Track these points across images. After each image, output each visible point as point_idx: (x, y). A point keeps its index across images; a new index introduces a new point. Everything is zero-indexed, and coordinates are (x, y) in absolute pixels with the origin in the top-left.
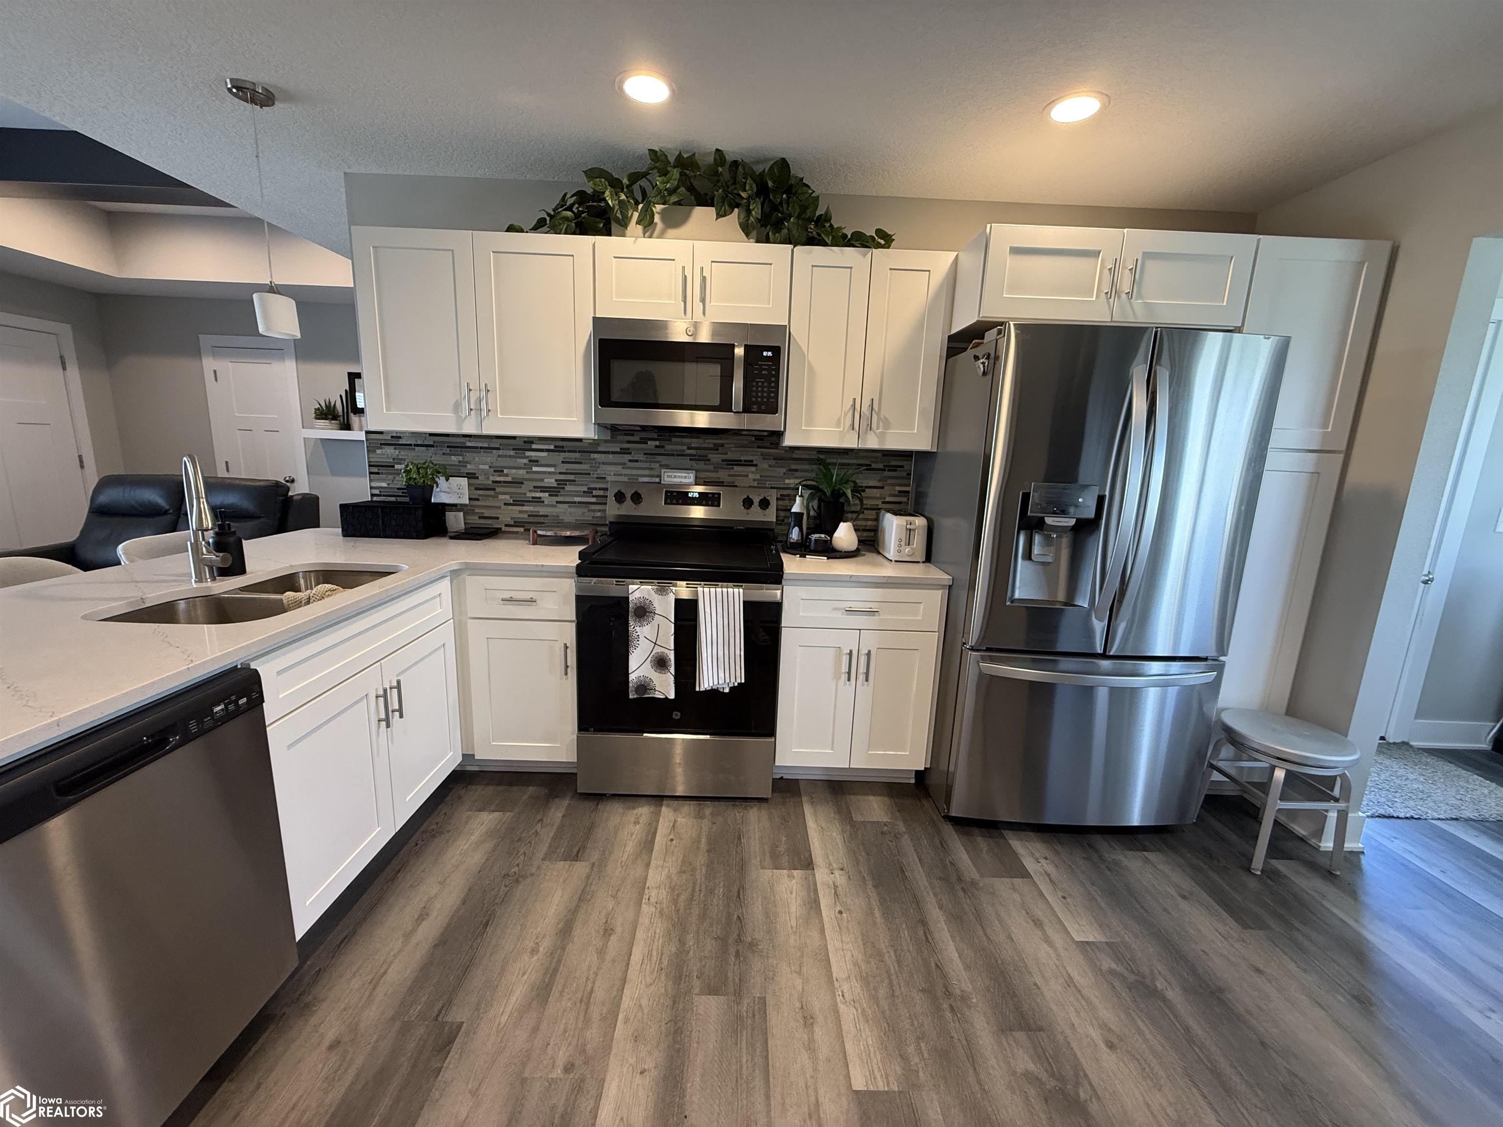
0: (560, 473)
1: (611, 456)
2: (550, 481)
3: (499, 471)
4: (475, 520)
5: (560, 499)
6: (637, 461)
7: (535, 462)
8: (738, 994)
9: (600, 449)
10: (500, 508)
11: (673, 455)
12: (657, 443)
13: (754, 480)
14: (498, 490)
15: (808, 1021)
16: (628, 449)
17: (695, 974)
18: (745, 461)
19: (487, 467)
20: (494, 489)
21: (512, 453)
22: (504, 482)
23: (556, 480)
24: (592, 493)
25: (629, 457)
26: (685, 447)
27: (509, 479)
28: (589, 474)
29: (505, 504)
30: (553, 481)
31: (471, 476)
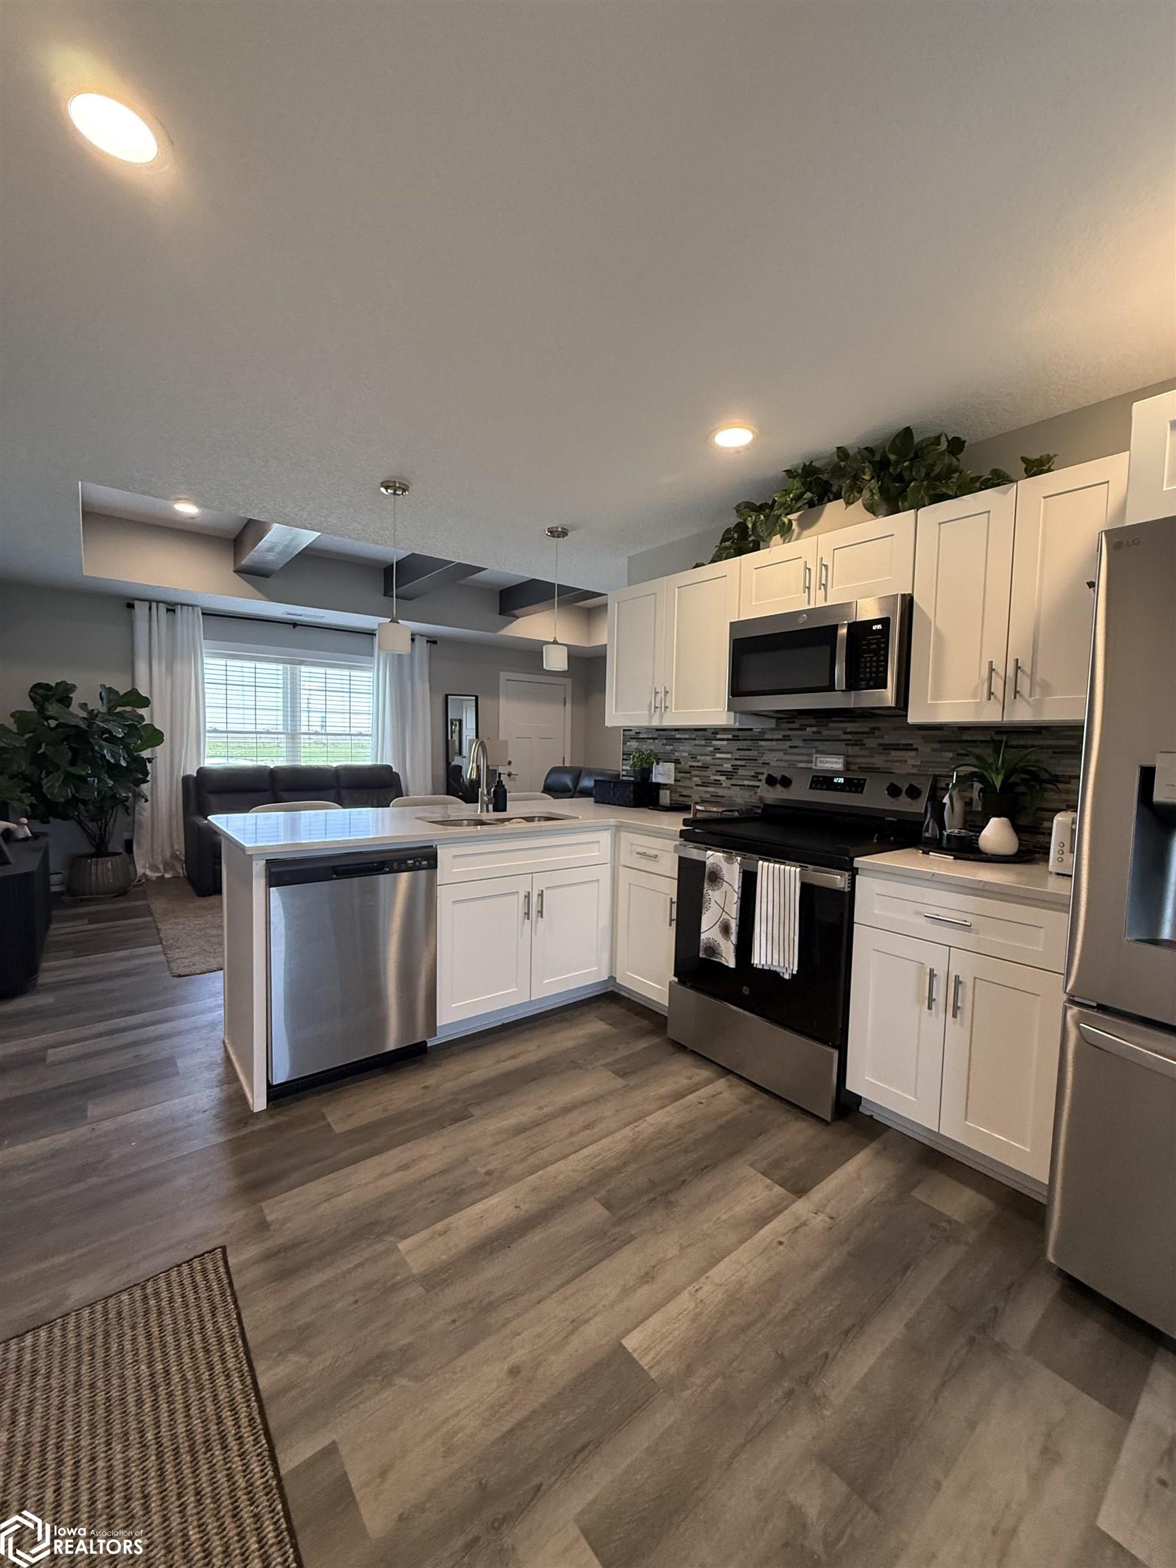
0: (736, 759)
1: (775, 743)
2: (727, 766)
3: (694, 758)
4: (676, 797)
5: (734, 782)
6: (796, 747)
7: (717, 749)
8: (621, 1221)
9: (766, 737)
10: (692, 788)
11: (829, 740)
12: (815, 729)
13: (914, 766)
14: (694, 773)
15: (648, 1277)
16: (789, 736)
17: (609, 1187)
18: (904, 745)
19: (686, 754)
20: (690, 773)
21: (703, 742)
22: (697, 767)
23: (732, 766)
24: (758, 777)
25: (789, 743)
26: (841, 732)
27: (700, 764)
28: (756, 760)
29: (697, 785)
30: (729, 766)
31: (677, 762)
